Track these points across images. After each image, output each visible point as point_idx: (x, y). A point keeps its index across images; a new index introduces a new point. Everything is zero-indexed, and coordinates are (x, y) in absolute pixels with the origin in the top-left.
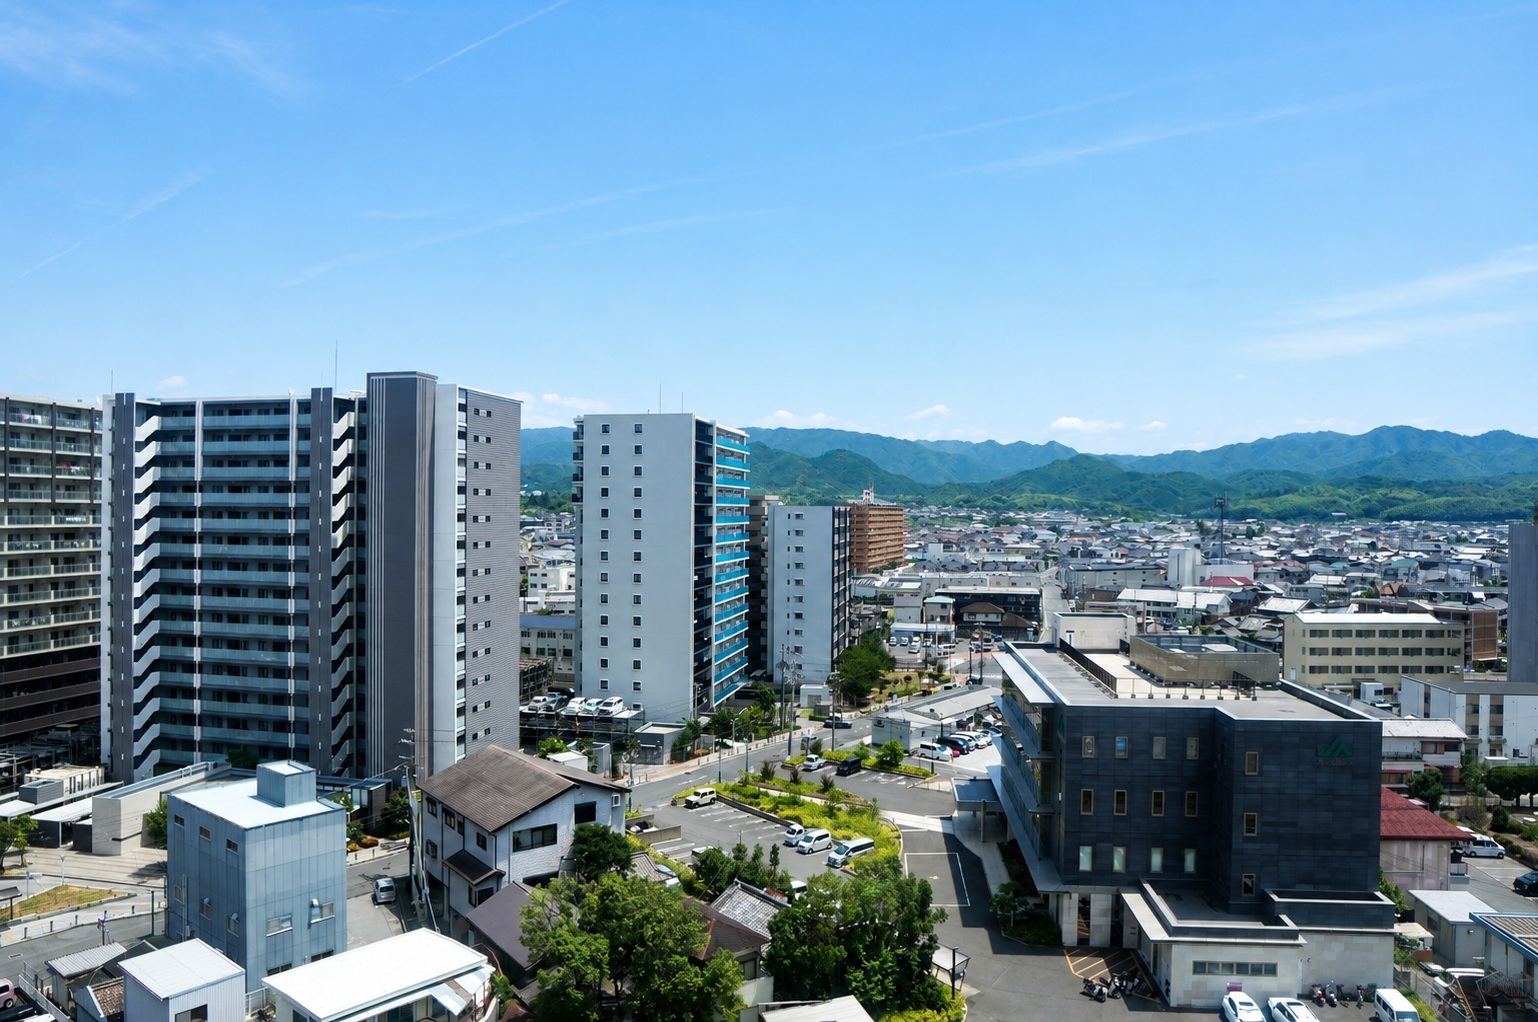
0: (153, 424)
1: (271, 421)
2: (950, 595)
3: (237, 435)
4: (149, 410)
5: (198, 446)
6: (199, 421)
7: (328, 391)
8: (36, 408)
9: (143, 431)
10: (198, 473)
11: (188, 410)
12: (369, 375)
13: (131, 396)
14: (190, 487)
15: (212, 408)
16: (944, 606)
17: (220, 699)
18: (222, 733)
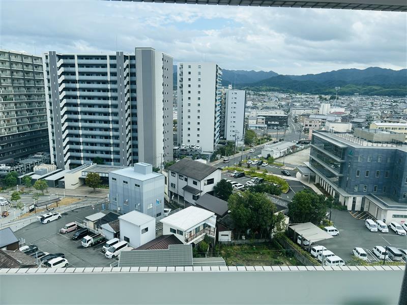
0: (62, 61)
1: (100, 61)
2: (264, 116)
3: (88, 66)
4: (60, 57)
5: (77, 69)
6: (76, 61)
7: (122, 53)
8: (16, 55)
9: (59, 64)
10: (77, 77)
11: (72, 57)
12: (136, 48)
13: (54, 52)
14: (74, 82)
15: (80, 57)
16: (263, 119)
17: (88, 145)
18: (90, 155)
